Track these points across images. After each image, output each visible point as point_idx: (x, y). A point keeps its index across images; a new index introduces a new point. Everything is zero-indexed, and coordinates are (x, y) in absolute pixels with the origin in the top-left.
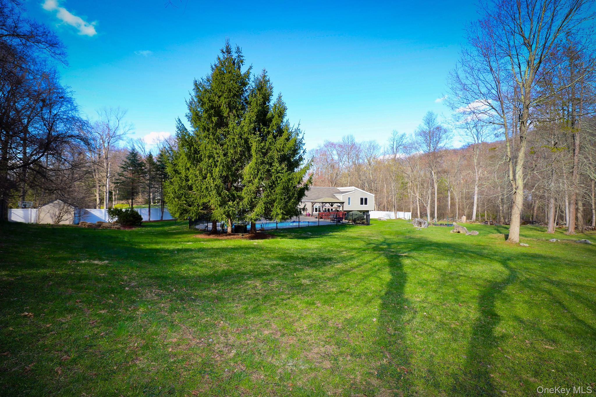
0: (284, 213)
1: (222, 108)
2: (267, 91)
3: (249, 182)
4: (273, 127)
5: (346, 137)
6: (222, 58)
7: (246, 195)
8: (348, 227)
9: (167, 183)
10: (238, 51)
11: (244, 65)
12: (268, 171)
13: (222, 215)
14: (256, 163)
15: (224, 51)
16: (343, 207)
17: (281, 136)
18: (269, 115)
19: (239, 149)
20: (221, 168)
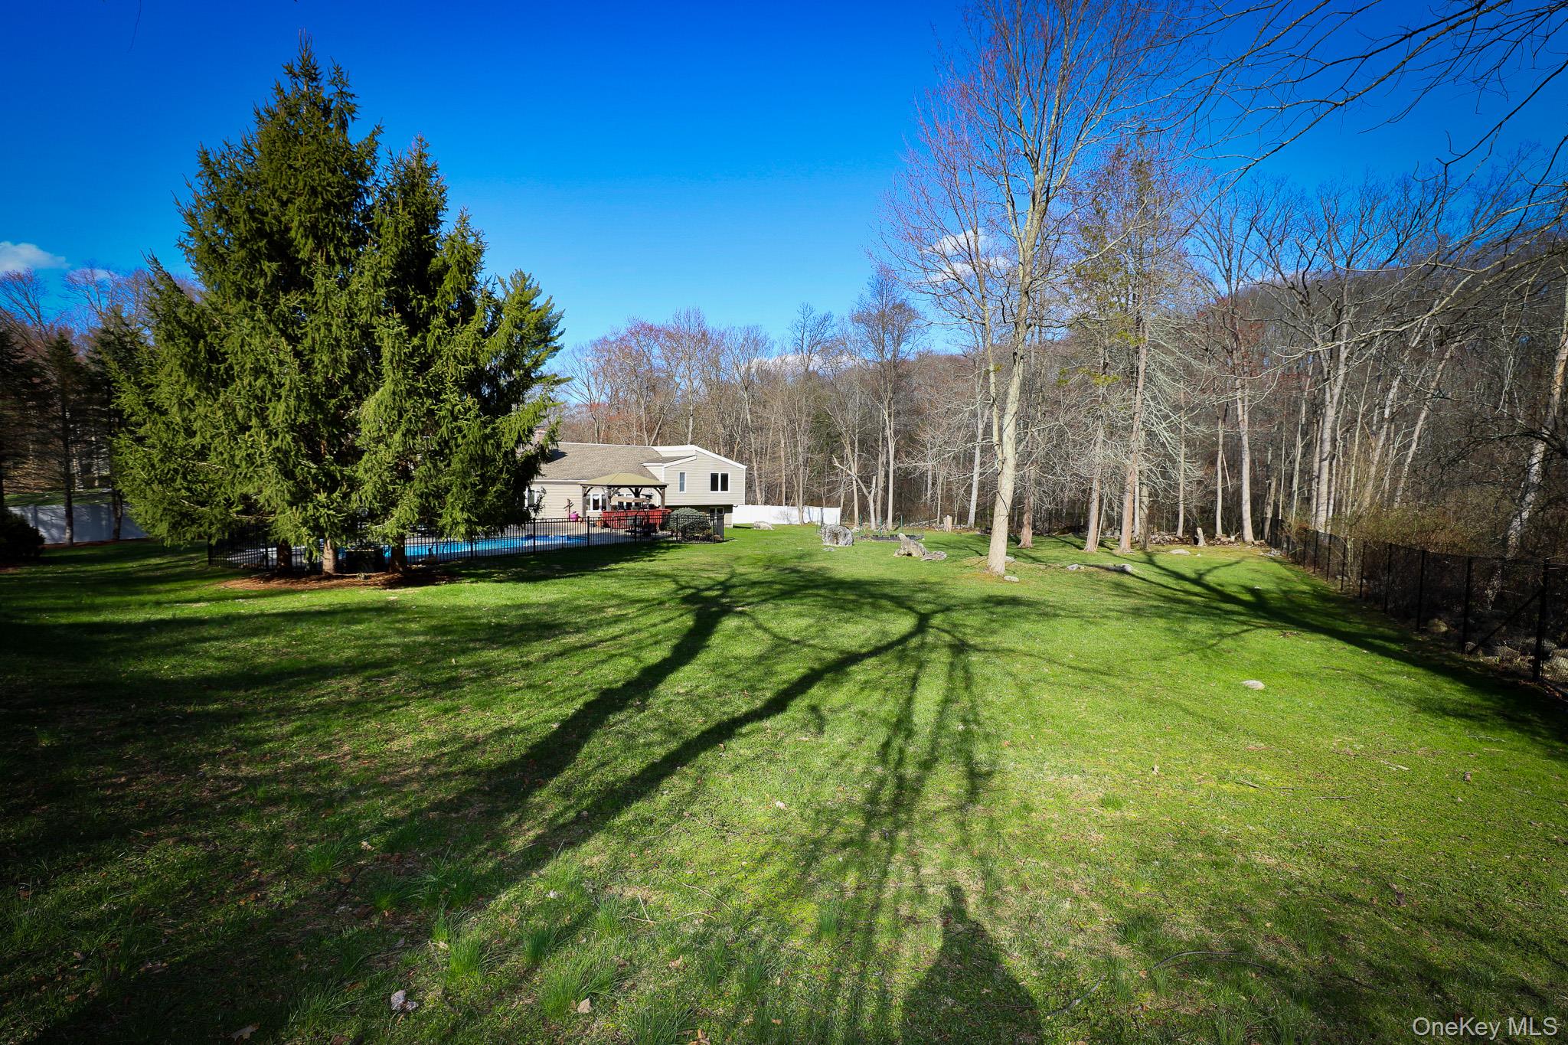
0: (474, 519)
1: (293, 234)
2: (430, 197)
3: (379, 440)
4: (447, 297)
5: (682, 314)
6: (288, 90)
7: (368, 474)
8: (663, 548)
9: (124, 440)
10: (339, 78)
11: (356, 121)
12: (431, 413)
13: (299, 528)
14: (394, 393)
15: (297, 70)
16: (663, 496)
17: (466, 321)
18: (435, 263)
19: (345, 354)
20: (292, 402)
